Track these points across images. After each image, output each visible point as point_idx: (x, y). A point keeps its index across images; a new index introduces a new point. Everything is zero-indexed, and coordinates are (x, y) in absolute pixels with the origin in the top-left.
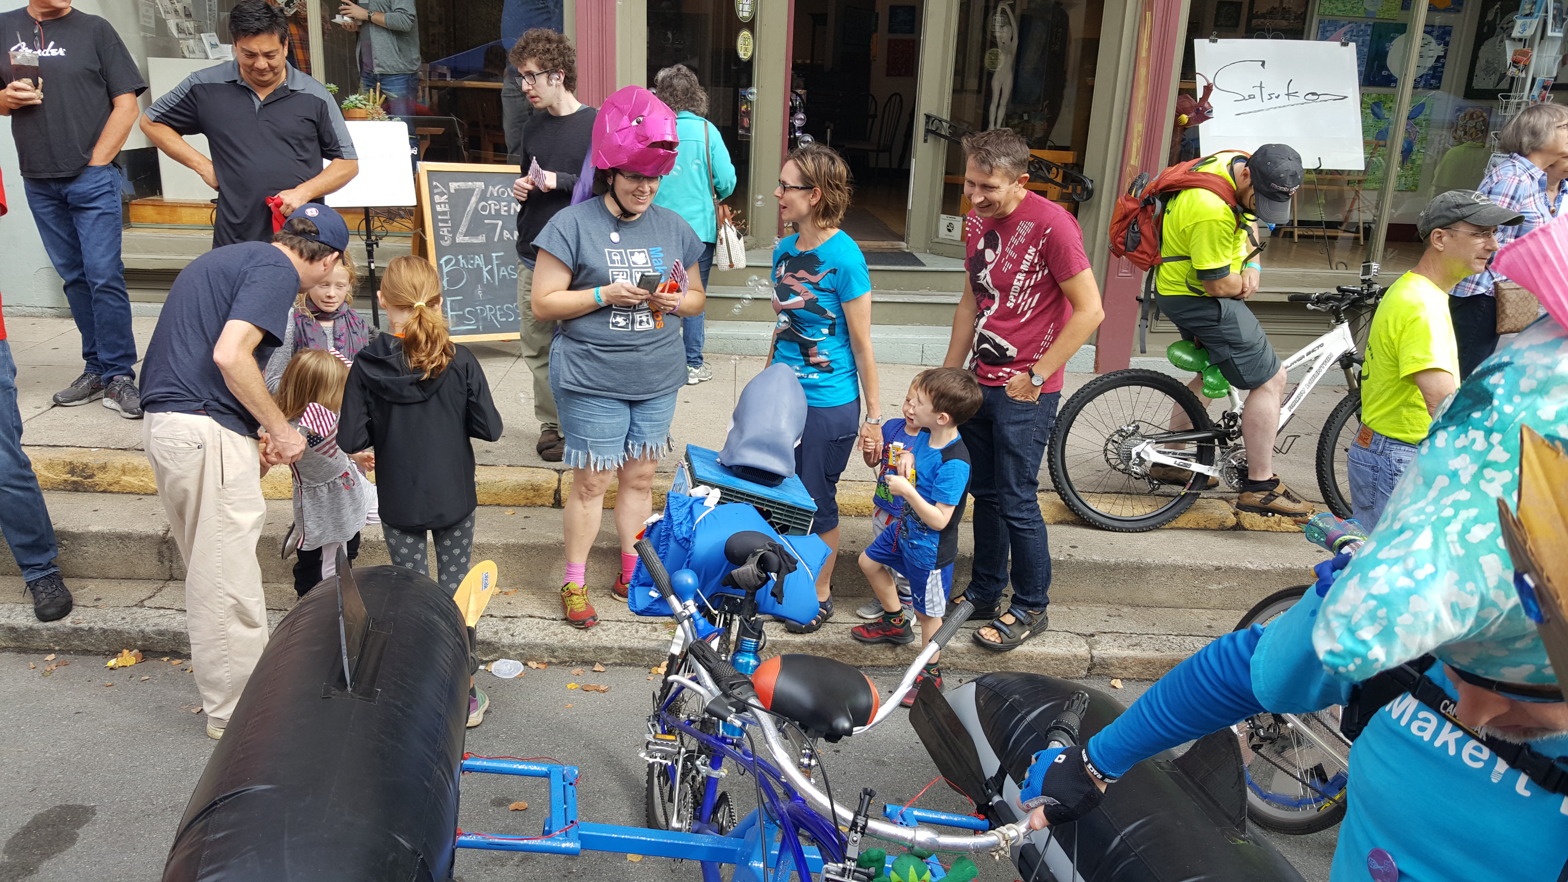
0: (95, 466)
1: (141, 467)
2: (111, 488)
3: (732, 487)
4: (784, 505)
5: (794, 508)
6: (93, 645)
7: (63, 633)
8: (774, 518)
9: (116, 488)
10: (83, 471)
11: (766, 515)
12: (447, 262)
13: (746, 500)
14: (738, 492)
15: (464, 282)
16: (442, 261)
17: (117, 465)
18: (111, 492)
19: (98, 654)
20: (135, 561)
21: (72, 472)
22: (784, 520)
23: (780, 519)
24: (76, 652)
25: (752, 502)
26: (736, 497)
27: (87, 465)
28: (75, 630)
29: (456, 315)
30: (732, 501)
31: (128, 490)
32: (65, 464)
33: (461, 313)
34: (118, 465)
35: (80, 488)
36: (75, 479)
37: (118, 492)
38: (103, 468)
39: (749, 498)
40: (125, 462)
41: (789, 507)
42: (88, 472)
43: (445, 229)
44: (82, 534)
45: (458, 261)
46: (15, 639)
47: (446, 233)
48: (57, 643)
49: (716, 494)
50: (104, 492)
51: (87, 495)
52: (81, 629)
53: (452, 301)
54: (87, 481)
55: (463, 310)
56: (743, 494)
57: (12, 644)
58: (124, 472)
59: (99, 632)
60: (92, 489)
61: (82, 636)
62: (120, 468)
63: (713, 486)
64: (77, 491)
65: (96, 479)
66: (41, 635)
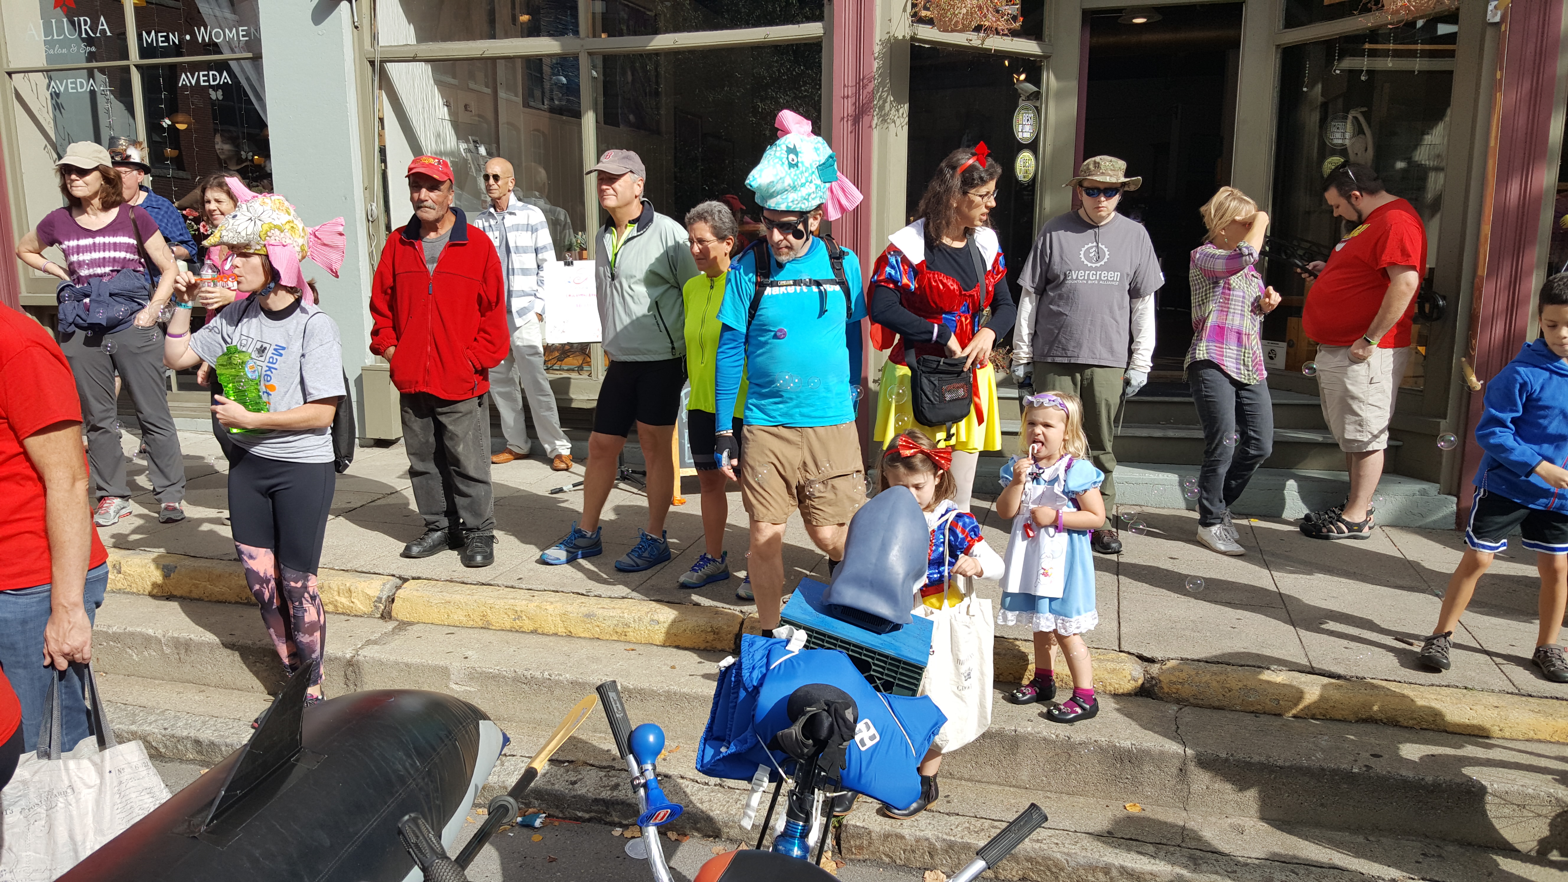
3: (822, 629)
4: (887, 657)
5: (899, 661)
8: (875, 671)
11: (862, 666)
13: (840, 646)
14: (830, 637)
22: (887, 675)
23: (882, 673)
25: (848, 649)
26: (828, 642)
30: (822, 646)
39: (844, 645)
41: (893, 659)
49: (800, 638)
56: (836, 639)
63: (798, 627)
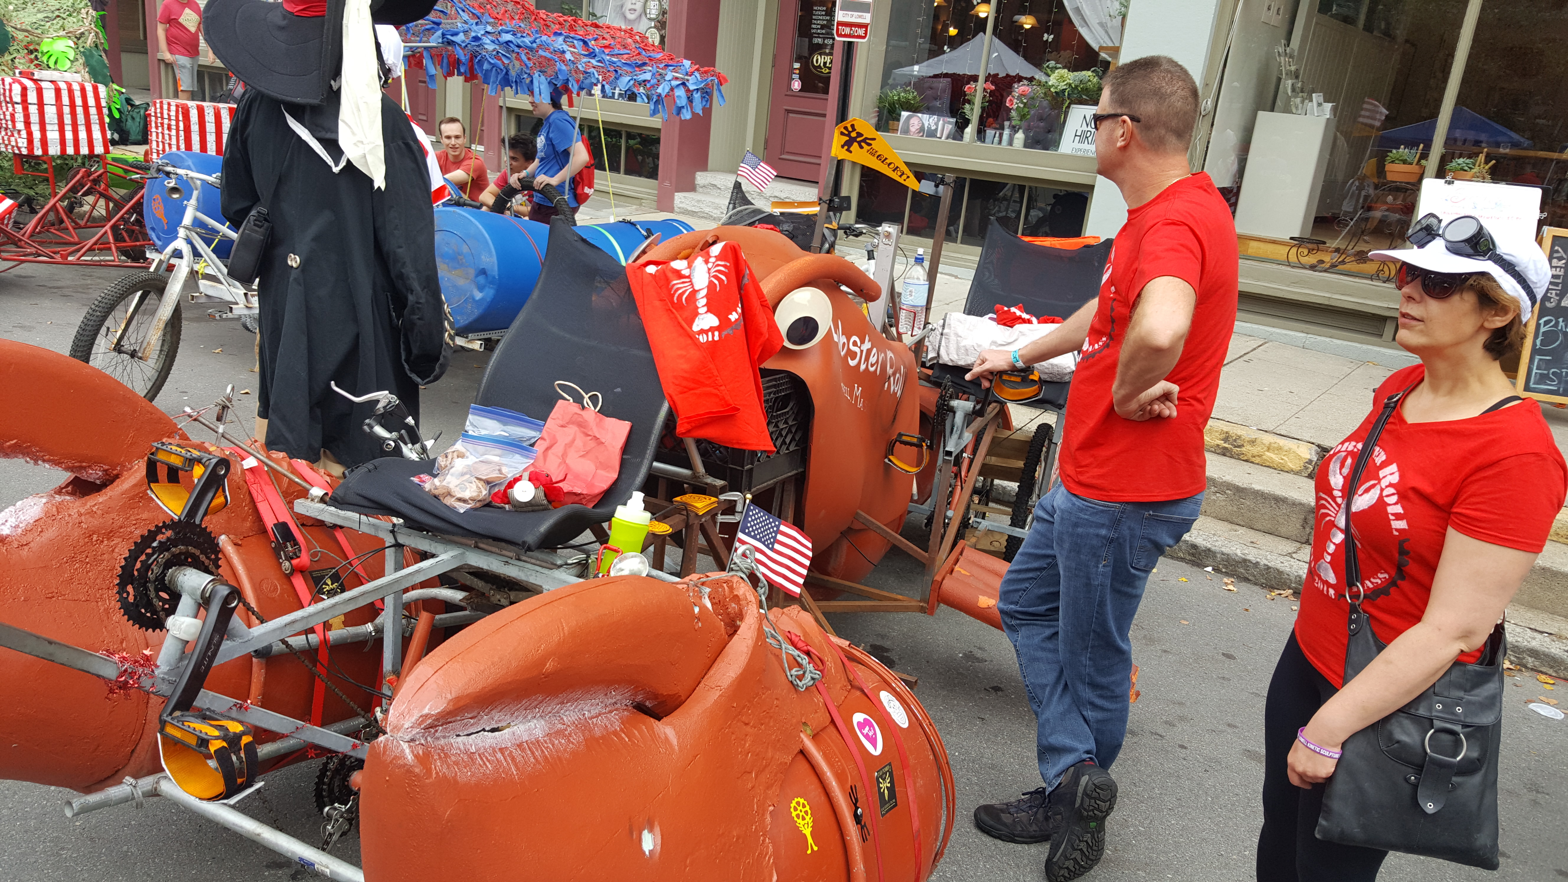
0: (1247, 439)
1: (1286, 448)
2: (1253, 459)
6: (1254, 576)
7: (1234, 560)
9: (1257, 460)
10: (1235, 441)
12: (1546, 323)
15: (1557, 343)
16: (1542, 321)
17: (1264, 442)
18: (1252, 462)
19: (1256, 584)
20: (1281, 521)
21: (1226, 440)
24: (1238, 577)
27: (1240, 437)
28: (1245, 560)
29: (1541, 374)
31: (1268, 464)
32: (1222, 432)
33: (1546, 372)
34: (1266, 442)
35: (1228, 454)
36: (1226, 445)
37: (1258, 464)
38: (1253, 442)
40: (1272, 441)
42: (1239, 442)
43: (1554, 292)
44: (1246, 489)
45: (1557, 323)
46: (1193, 555)
47: (1553, 295)
48: (1226, 567)
50: (1246, 461)
51: (1233, 460)
52: (1250, 561)
53: (1540, 360)
54: (1235, 449)
55: (1549, 370)
57: (1188, 557)
58: (1269, 449)
59: (1262, 567)
60: (1238, 457)
61: (1248, 566)
62: (1267, 445)
64: (1224, 455)
65: (1244, 449)
66: (1216, 557)
